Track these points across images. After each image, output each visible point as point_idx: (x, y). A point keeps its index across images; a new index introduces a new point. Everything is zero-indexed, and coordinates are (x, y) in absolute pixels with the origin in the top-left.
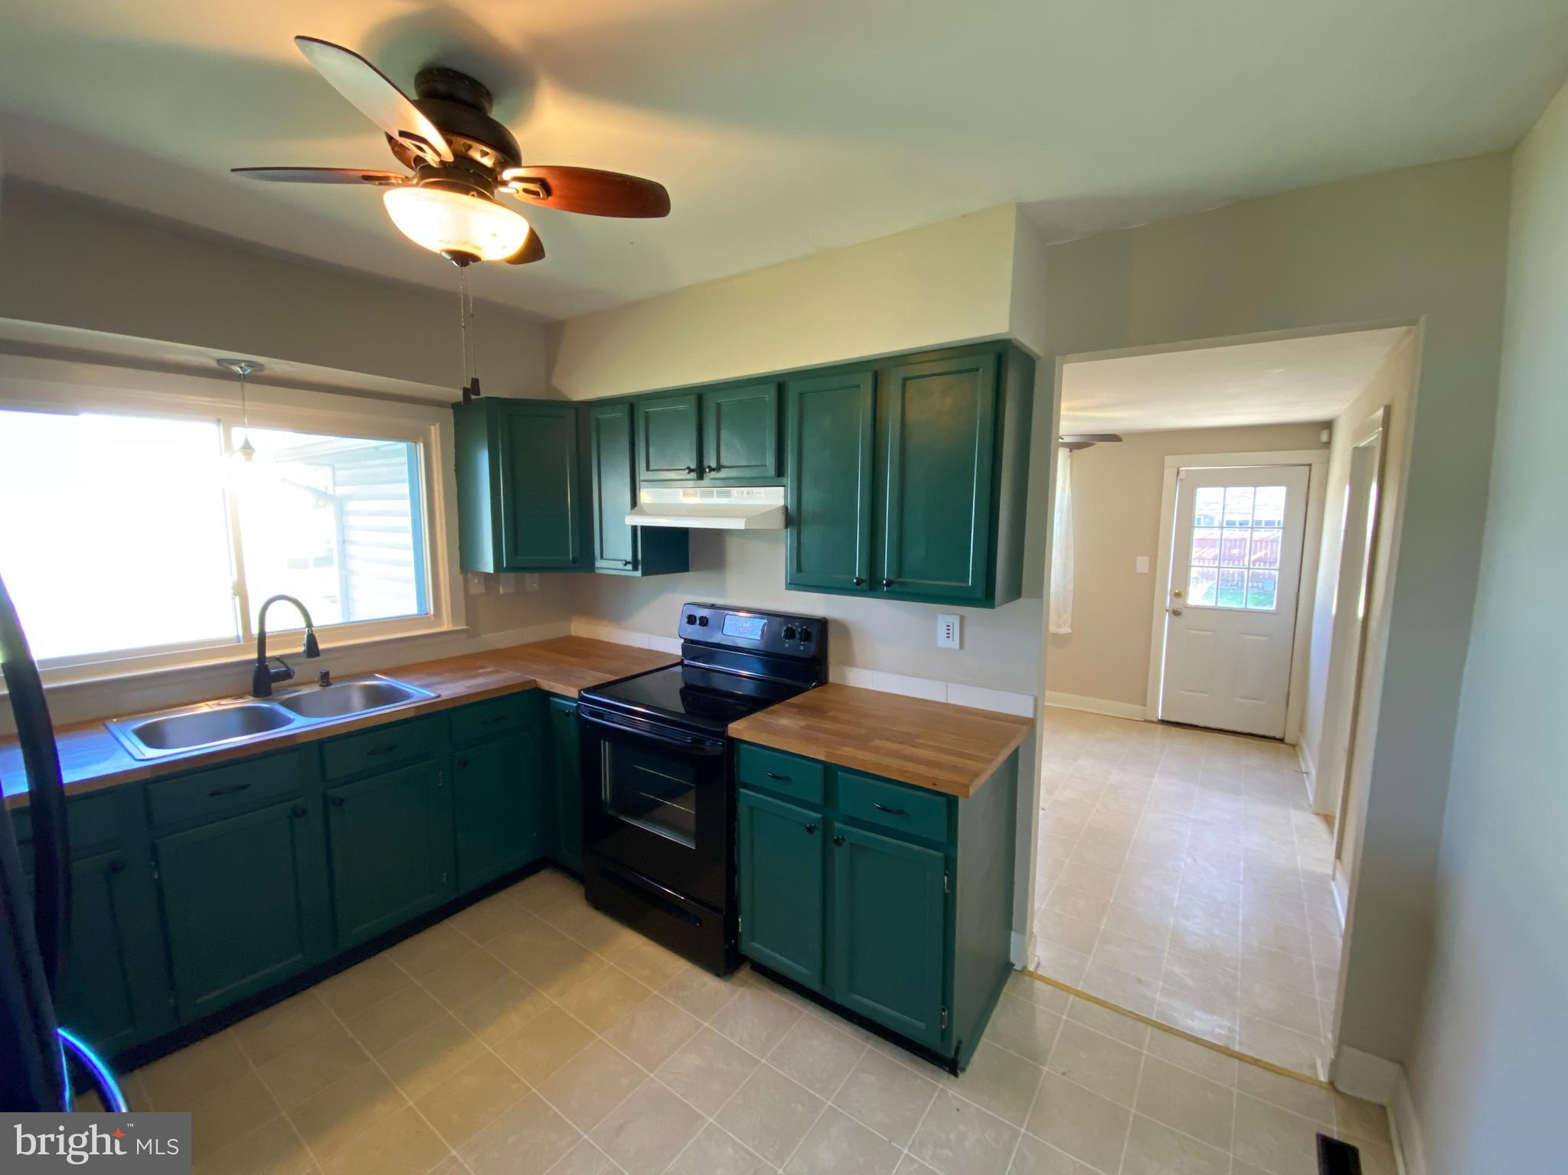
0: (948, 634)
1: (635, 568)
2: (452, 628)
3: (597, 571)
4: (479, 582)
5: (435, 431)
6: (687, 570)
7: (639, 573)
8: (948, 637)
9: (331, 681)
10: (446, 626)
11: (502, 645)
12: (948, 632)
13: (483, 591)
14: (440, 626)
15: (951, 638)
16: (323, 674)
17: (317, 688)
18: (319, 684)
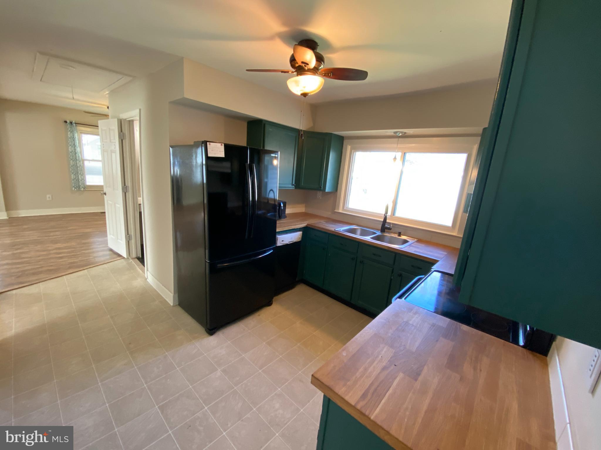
5: (475, 148)
9: (400, 235)
10: (455, 233)
16: (399, 232)
17: (396, 236)
18: (398, 235)
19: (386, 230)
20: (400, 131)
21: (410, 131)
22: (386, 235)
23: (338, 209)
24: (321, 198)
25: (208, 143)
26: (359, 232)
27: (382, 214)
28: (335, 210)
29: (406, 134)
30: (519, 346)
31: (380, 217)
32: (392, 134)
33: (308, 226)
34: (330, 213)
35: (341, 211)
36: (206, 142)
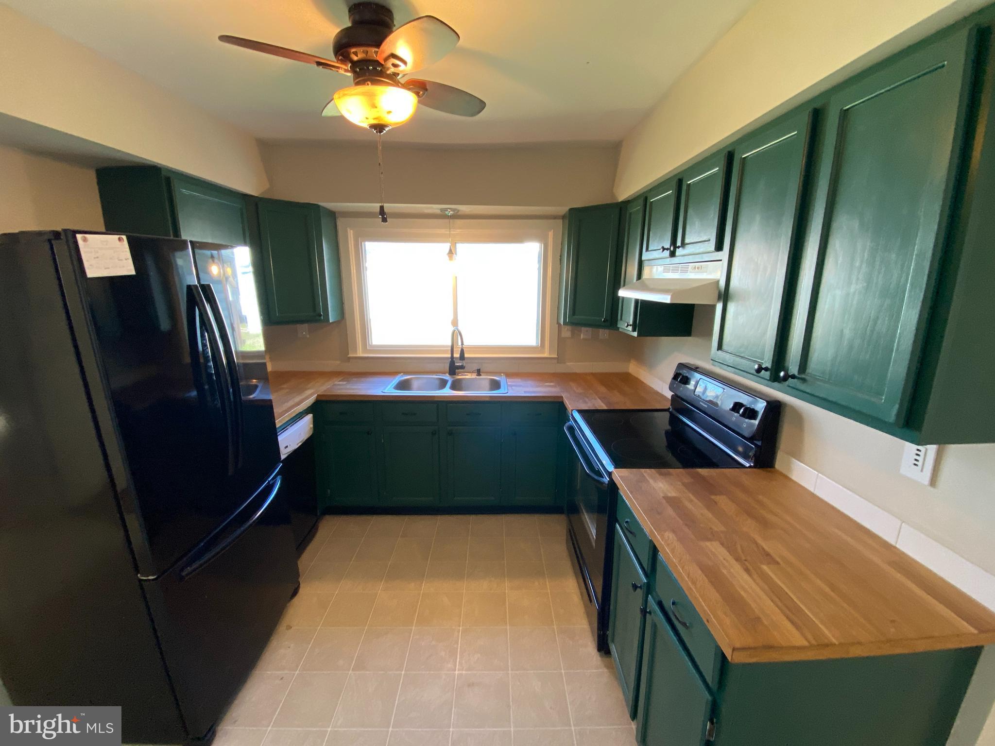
0: (916, 460)
1: (634, 330)
2: (548, 356)
3: (620, 330)
4: (567, 329)
5: (551, 234)
6: (690, 336)
7: (635, 334)
8: (915, 464)
9: (481, 374)
10: (546, 355)
11: (578, 370)
12: (917, 458)
13: (570, 336)
14: (543, 353)
15: (920, 468)
16: (477, 370)
17: (474, 376)
18: (476, 374)
19: (457, 371)
20: (450, 208)
21: (464, 209)
22: (464, 379)
23: (355, 351)
24: (308, 336)
25: (79, 237)
26: (415, 384)
27: (447, 346)
28: (348, 354)
29: (459, 213)
30: (747, 468)
31: (445, 352)
32: (438, 212)
33: (320, 399)
34: (338, 362)
35: (360, 354)
36: (75, 232)
